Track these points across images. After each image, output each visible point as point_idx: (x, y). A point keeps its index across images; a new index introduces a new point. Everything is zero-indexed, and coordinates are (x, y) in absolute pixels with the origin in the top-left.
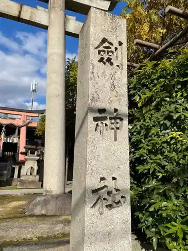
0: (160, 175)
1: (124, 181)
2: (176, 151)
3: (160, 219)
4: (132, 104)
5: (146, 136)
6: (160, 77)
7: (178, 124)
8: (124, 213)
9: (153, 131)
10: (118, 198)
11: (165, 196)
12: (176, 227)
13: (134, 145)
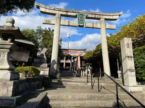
0: (140, 67)
1: (134, 68)
2: (143, 63)
3: (141, 73)
4: (134, 55)
5: (137, 61)
6: (139, 50)
7: (143, 58)
8: (134, 73)
9: (138, 60)
10: (133, 71)
11: (141, 70)
12: (144, 74)
13: (135, 62)
